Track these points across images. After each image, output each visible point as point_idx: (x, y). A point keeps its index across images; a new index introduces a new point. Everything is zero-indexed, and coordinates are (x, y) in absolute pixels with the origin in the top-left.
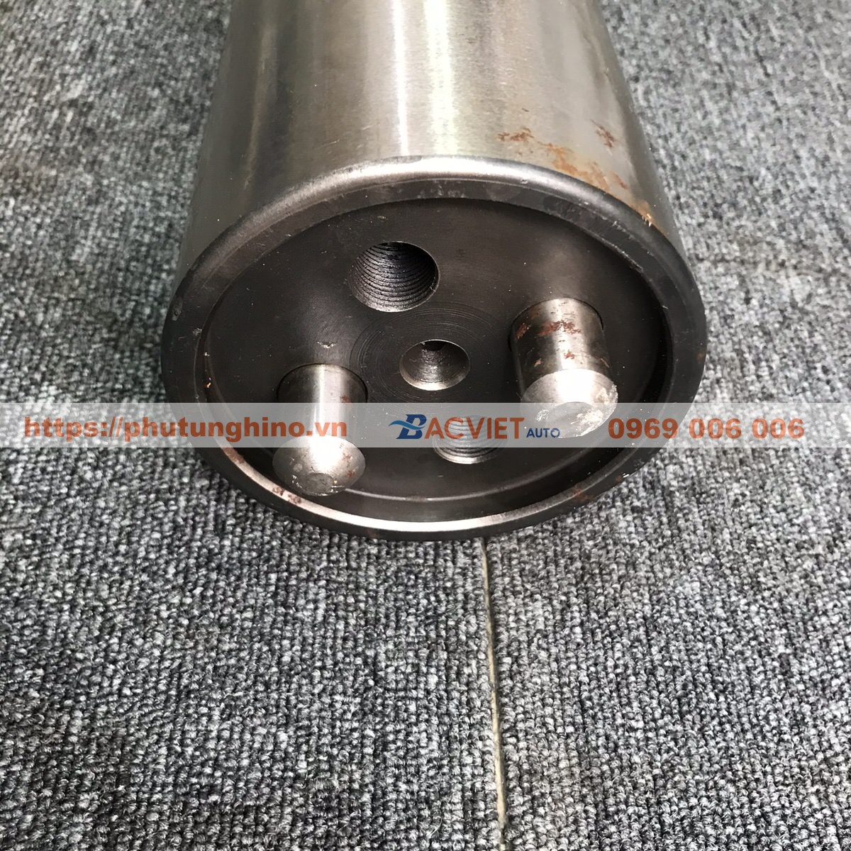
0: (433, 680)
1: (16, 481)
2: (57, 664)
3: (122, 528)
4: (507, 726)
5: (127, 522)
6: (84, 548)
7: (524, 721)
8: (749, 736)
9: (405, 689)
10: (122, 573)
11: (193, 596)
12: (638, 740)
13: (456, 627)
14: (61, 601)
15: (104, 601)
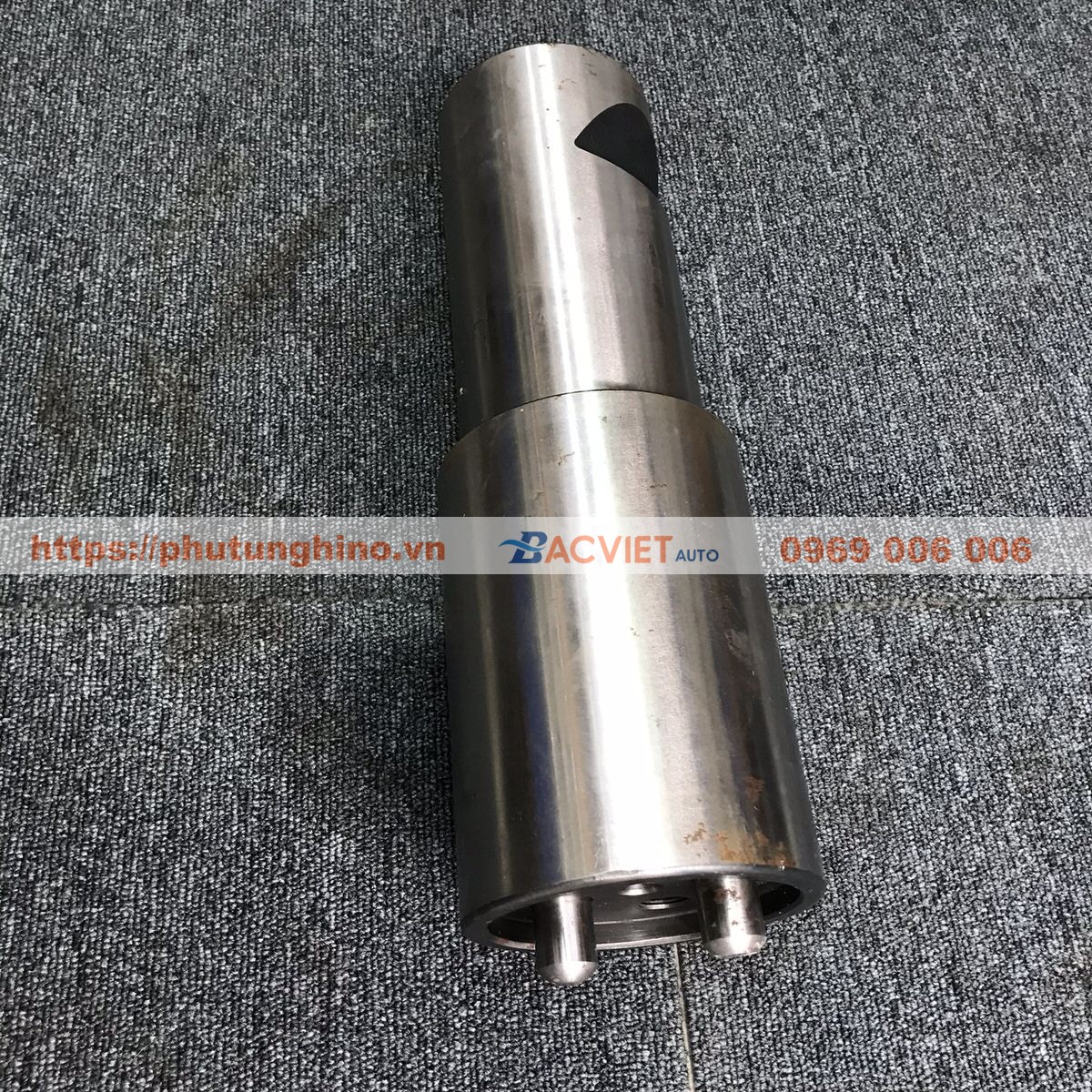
0: (647, 1053)
1: (333, 927)
2: (395, 1074)
3: (415, 957)
4: (699, 1085)
5: (417, 952)
6: (393, 978)
7: (711, 1079)
8: (866, 1071)
9: (628, 1064)
10: (423, 996)
11: (475, 1008)
12: (789, 1083)
13: (660, 1011)
14: (387, 1024)
15: (415, 1020)
